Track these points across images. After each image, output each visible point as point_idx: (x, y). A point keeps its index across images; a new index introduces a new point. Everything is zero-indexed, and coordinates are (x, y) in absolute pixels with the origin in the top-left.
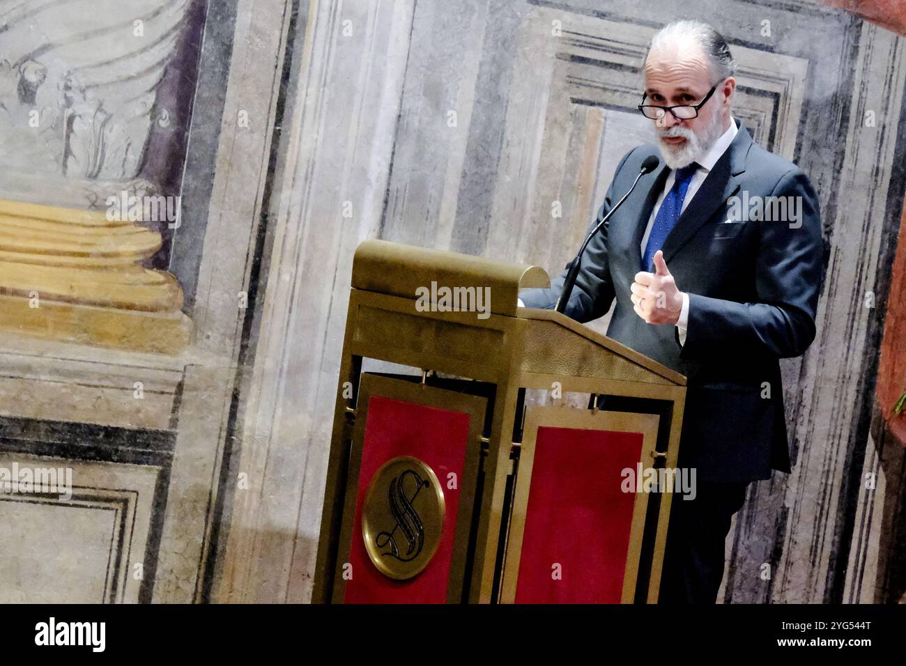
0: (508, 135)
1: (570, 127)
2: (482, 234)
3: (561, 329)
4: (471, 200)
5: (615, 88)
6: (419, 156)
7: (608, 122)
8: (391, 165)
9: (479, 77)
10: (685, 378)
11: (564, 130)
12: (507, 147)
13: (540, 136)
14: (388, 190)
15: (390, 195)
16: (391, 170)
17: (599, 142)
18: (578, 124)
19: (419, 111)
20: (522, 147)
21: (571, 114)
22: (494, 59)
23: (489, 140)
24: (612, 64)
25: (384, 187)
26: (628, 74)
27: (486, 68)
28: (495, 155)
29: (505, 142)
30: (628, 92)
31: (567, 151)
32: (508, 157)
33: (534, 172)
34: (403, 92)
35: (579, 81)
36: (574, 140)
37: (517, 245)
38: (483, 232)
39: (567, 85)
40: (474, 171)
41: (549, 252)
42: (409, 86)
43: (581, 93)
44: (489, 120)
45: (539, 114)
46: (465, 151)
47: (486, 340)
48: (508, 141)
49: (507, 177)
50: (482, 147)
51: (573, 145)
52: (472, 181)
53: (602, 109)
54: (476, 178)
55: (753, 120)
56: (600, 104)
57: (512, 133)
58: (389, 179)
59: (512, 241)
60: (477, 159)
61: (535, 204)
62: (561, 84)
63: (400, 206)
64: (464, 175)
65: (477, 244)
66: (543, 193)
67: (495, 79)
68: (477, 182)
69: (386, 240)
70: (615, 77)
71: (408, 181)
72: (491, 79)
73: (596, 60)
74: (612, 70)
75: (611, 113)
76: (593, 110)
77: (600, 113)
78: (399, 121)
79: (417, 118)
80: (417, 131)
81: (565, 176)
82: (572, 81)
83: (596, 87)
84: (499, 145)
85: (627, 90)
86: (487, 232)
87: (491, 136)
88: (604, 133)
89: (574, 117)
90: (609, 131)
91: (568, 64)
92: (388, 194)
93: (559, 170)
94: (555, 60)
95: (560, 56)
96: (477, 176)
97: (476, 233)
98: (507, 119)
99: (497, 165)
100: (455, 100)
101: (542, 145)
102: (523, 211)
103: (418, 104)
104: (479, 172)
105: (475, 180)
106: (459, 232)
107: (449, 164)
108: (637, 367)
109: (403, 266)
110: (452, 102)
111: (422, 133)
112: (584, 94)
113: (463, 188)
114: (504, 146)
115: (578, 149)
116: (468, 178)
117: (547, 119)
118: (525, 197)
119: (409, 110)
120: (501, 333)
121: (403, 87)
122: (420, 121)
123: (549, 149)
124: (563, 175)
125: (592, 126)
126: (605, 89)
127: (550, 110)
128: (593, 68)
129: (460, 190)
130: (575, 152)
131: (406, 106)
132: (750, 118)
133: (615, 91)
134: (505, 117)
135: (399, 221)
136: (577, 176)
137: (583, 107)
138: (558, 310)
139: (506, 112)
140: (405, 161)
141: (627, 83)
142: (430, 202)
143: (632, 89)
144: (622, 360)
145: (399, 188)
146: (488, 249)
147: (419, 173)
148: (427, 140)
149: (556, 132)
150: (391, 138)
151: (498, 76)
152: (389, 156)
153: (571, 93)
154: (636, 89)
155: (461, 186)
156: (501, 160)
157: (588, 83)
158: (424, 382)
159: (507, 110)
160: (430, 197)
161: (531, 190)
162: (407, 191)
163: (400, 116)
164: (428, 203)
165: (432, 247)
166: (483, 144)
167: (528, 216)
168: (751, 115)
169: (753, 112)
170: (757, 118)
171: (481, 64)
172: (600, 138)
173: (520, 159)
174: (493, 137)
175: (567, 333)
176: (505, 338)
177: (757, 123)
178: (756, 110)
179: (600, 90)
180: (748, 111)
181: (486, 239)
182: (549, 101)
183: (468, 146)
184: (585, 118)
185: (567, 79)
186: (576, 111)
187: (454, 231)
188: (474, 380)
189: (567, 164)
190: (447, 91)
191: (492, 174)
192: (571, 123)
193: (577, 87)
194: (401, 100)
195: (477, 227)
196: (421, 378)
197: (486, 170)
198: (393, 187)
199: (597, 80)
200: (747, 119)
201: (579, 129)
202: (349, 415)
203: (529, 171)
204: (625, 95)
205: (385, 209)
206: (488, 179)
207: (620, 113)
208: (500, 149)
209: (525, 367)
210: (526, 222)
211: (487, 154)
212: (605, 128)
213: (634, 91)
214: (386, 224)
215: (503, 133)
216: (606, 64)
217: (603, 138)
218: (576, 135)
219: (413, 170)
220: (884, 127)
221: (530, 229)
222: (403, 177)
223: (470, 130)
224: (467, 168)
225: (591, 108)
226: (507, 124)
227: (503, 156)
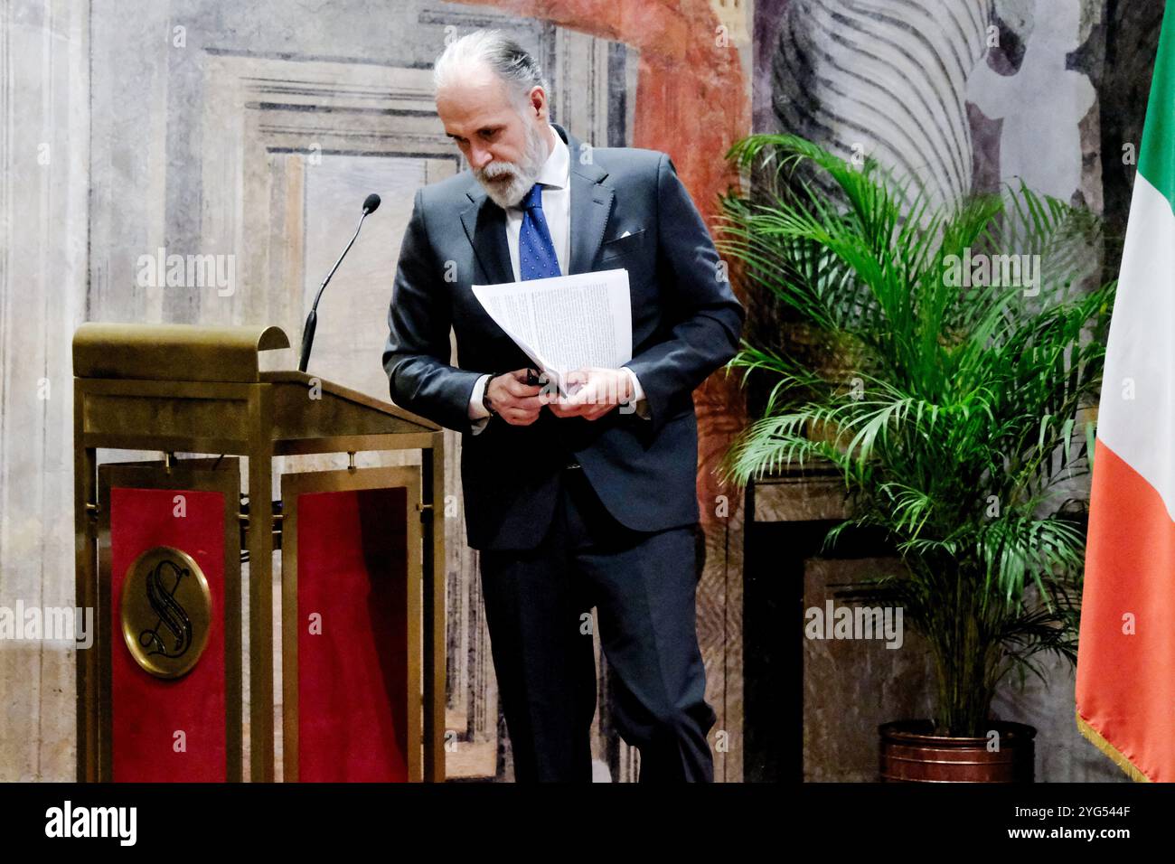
0: (207, 195)
1: (270, 179)
2: (194, 304)
5: (311, 131)
6: (116, 230)
7: (309, 168)
8: (89, 243)
9: (168, 138)
11: (263, 183)
12: (208, 208)
13: (240, 192)
14: (89, 270)
15: (92, 274)
16: (89, 249)
17: (302, 191)
18: (277, 174)
19: (110, 182)
20: (223, 206)
21: (269, 165)
22: (181, 118)
23: (187, 203)
24: (304, 106)
25: (85, 268)
26: (322, 114)
27: (174, 128)
28: (197, 219)
29: (204, 203)
30: (325, 134)
31: (270, 204)
32: (210, 218)
33: (239, 231)
34: (90, 165)
35: (271, 129)
36: (276, 191)
37: (232, 310)
38: (195, 300)
39: (261, 135)
40: (177, 237)
42: (96, 158)
43: (276, 141)
44: (185, 182)
45: (235, 169)
46: (164, 219)
47: (231, 410)
48: (207, 202)
49: (212, 239)
50: (181, 211)
51: (276, 197)
52: (176, 249)
53: (300, 155)
54: (180, 245)
56: (297, 150)
57: (211, 193)
58: (89, 258)
60: (179, 225)
62: (253, 134)
63: (104, 286)
64: (167, 244)
65: (190, 313)
66: (252, 251)
67: (185, 138)
69: (93, 321)
70: (311, 120)
71: (109, 258)
72: (181, 140)
73: (287, 105)
74: (305, 113)
76: (291, 157)
77: (298, 159)
78: (90, 196)
79: (109, 190)
80: (111, 204)
81: (272, 231)
82: (266, 130)
83: (291, 133)
84: (198, 207)
85: (323, 132)
86: (199, 301)
87: (189, 199)
88: (306, 179)
89: (272, 167)
90: (310, 177)
91: (258, 113)
92: (90, 275)
93: (265, 226)
94: (245, 110)
95: (249, 105)
96: (180, 243)
97: (186, 303)
98: (203, 179)
99: (200, 228)
100: (146, 166)
101: (244, 201)
103: (108, 175)
104: (182, 238)
105: (179, 248)
106: (170, 304)
107: (150, 235)
110: (143, 168)
111: (116, 205)
112: (280, 141)
114: (204, 207)
115: (281, 201)
116: (171, 246)
117: (245, 173)
119: (100, 183)
120: (244, 401)
121: (90, 159)
122: (112, 194)
123: (252, 204)
124: (270, 229)
125: (292, 175)
126: (300, 134)
127: (247, 163)
128: (285, 113)
130: (279, 204)
131: (97, 179)
133: (313, 134)
134: (200, 176)
135: (105, 300)
136: (285, 228)
137: (280, 155)
138: (300, 369)
139: (201, 172)
140: (102, 237)
141: (322, 124)
142: (135, 276)
143: (329, 129)
145: (101, 266)
146: (202, 316)
147: (120, 248)
148: (122, 212)
149: (256, 185)
150: (84, 215)
151: (187, 135)
152: (85, 234)
153: (266, 143)
154: (332, 129)
156: (203, 222)
157: (282, 129)
158: (167, 466)
159: (201, 169)
160: (135, 271)
161: (238, 249)
162: (109, 269)
163: (90, 191)
164: (133, 278)
165: (144, 322)
166: (182, 208)
171: (168, 125)
172: (303, 184)
173: (223, 218)
174: (191, 199)
176: (250, 406)
179: (294, 136)
181: (198, 307)
182: (245, 154)
183: (166, 212)
184: (284, 167)
185: (260, 128)
186: (274, 161)
187: (164, 304)
189: (272, 217)
190: (137, 156)
192: (270, 174)
193: (272, 135)
194: (90, 174)
195: (188, 297)
196: (164, 462)
197: (189, 235)
198: (94, 266)
199: (290, 125)
201: (280, 179)
202: (90, 511)
203: (234, 230)
204: (322, 137)
205: (89, 291)
206: (192, 245)
208: (201, 211)
209: (275, 434)
211: (186, 218)
212: (306, 174)
213: (331, 132)
214: (92, 306)
215: (201, 195)
216: (297, 107)
217: (305, 186)
218: (277, 186)
219: (113, 245)
220: (593, 135)
221: (243, 291)
222: (103, 255)
223: (167, 195)
224: (168, 236)
225: (289, 155)
226: (204, 184)
227: (204, 219)
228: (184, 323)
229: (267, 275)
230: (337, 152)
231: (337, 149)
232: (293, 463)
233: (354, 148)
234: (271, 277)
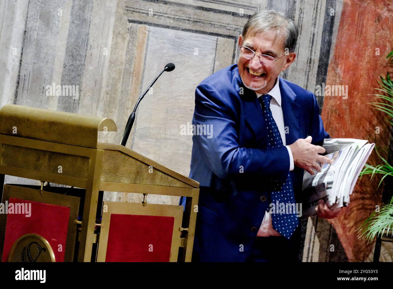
0: (91, 42)
1: (128, 37)
2: (76, 101)
3: (123, 155)
4: (69, 81)
5: (155, 13)
6: (37, 56)
7: (150, 33)
8: (21, 60)
9: (73, 8)
10: (199, 183)
11: (124, 38)
12: (90, 49)
13: (110, 42)
14: (19, 76)
15: (21, 78)
16: (21, 64)
17: (145, 45)
18: (132, 35)
19: (37, 29)
20: (99, 49)
21: (129, 29)
23: (79, 45)
25: (17, 74)
27: (77, 3)
28: (83, 54)
29: (89, 45)
31: (126, 51)
32: (91, 55)
33: (107, 64)
34: (27, 17)
35: (132, 9)
36: (130, 44)
37: (97, 108)
39: (126, 12)
40: (71, 63)
41: (117, 111)
42: (31, 13)
43: (134, 17)
44: (79, 32)
45: (109, 29)
46: (65, 52)
47: (79, 162)
48: (91, 45)
49: (91, 67)
50: (75, 49)
51: (130, 47)
52: (70, 69)
53: (147, 26)
54: (72, 68)
55: (236, 32)
56: (145, 23)
57: (94, 41)
58: (20, 69)
59: (95, 105)
61: (108, 82)
62: (121, 11)
63: (26, 85)
64: (65, 66)
65: (73, 107)
66: (113, 76)
67: (82, 9)
68: (72, 70)
69: (18, 105)
70: (154, 7)
71: (31, 70)
72: (80, 9)
74: (152, 3)
75: (152, 28)
76: (141, 26)
77: (145, 28)
78: (25, 34)
79: (36, 32)
80: (36, 40)
81: (125, 66)
82: (129, 10)
83: (142, 13)
84: (85, 47)
85: (161, 14)
87: (81, 43)
88: (148, 40)
89: (130, 31)
90: (151, 39)
92: (19, 78)
93: (122, 63)
96: (73, 67)
98: (90, 32)
99: (85, 60)
100: (59, 22)
101: (112, 48)
102: (101, 88)
103: (36, 24)
104: (73, 64)
105: (72, 69)
106: (62, 100)
107: (56, 60)
108: (170, 178)
109: (28, 120)
110: (57, 23)
111: (39, 41)
112: (136, 17)
113: (64, 73)
114: (89, 48)
115: (133, 50)
116: (67, 68)
117: (114, 32)
118: (102, 79)
119: (31, 27)
120: (88, 158)
121: (27, 14)
122: (37, 34)
123: (116, 50)
124: (124, 65)
125: (141, 36)
126: (148, 14)
127: (115, 27)
128: (141, 2)
129: (63, 75)
130: (131, 52)
131: (29, 25)
132: (235, 30)
133: (155, 15)
134: (89, 31)
135: (26, 94)
136: (133, 66)
137: (135, 25)
138: (122, 144)
139: (89, 28)
140: (29, 58)
141: (161, 10)
142: (45, 82)
144: (160, 174)
145: (26, 74)
146: (80, 109)
147: (38, 65)
148: (42, 45)
149: (119, 40)
150: (20, 44)
151: (84, 7)
152: (19, 55)
153: (128, 17)
154: (166, 14)
155: (63, 72)
156: (87, 57)
157: (138, 10)
158: (42, 189)
159: (90, 27)
160: (45, 79)
161: (105, 74)
162: (31, 75)
163: (25, 31)
164: (43, 83)
165: (47, 109)
166: (76, 48)
167: (104, 90)
168: (236, 28)
169: (236, 27)
170: (239, 30)
172: (146, 42)
173: (98, 56)
174: (82, 43)
175: (127, 157)
176: (90, 161)
177: (239, 33)
178: (238, 26)
180: (234, 26)
182: (115, 22)
183: (67, 48)
184: (136, 32)
185: (126, 8)
186: (131, 28)
188: (72, 187)
189: (127, 59)
190: (53, 16)
191: (82, 65)
192: (128, 35)
193: (132, 13)
194: (26, 22)
196: (40, 187)
197: (78, 63)
198: (22, 74)
200: (233, 31)
201: (133, 38)
203: (104, 63)
204: (161, 17)
205: (17, 87)
206: (79, 68)
207: (158, 28)
208: (86, 50)
209: (102, 179)
210: (102, 94)
211: (78, 53)
212: (148, 37)
214: (18, 96)
215: (88, 41)
217: (147, 43)
218: (132, 41)
219: (34, 63)
220: (314, 35)
221: (105, 98)
222: (28, 68)
223: (68, 39)
224: (66, 62)
225: (140, 25)
226: (90, 35)
227: (88, 55)
228: (69, 112)
229: (120, 90)
230: (168, 27)
231: (168, 25)
232: (122, 197)
233: (177, 26)
234: (122, 92)
